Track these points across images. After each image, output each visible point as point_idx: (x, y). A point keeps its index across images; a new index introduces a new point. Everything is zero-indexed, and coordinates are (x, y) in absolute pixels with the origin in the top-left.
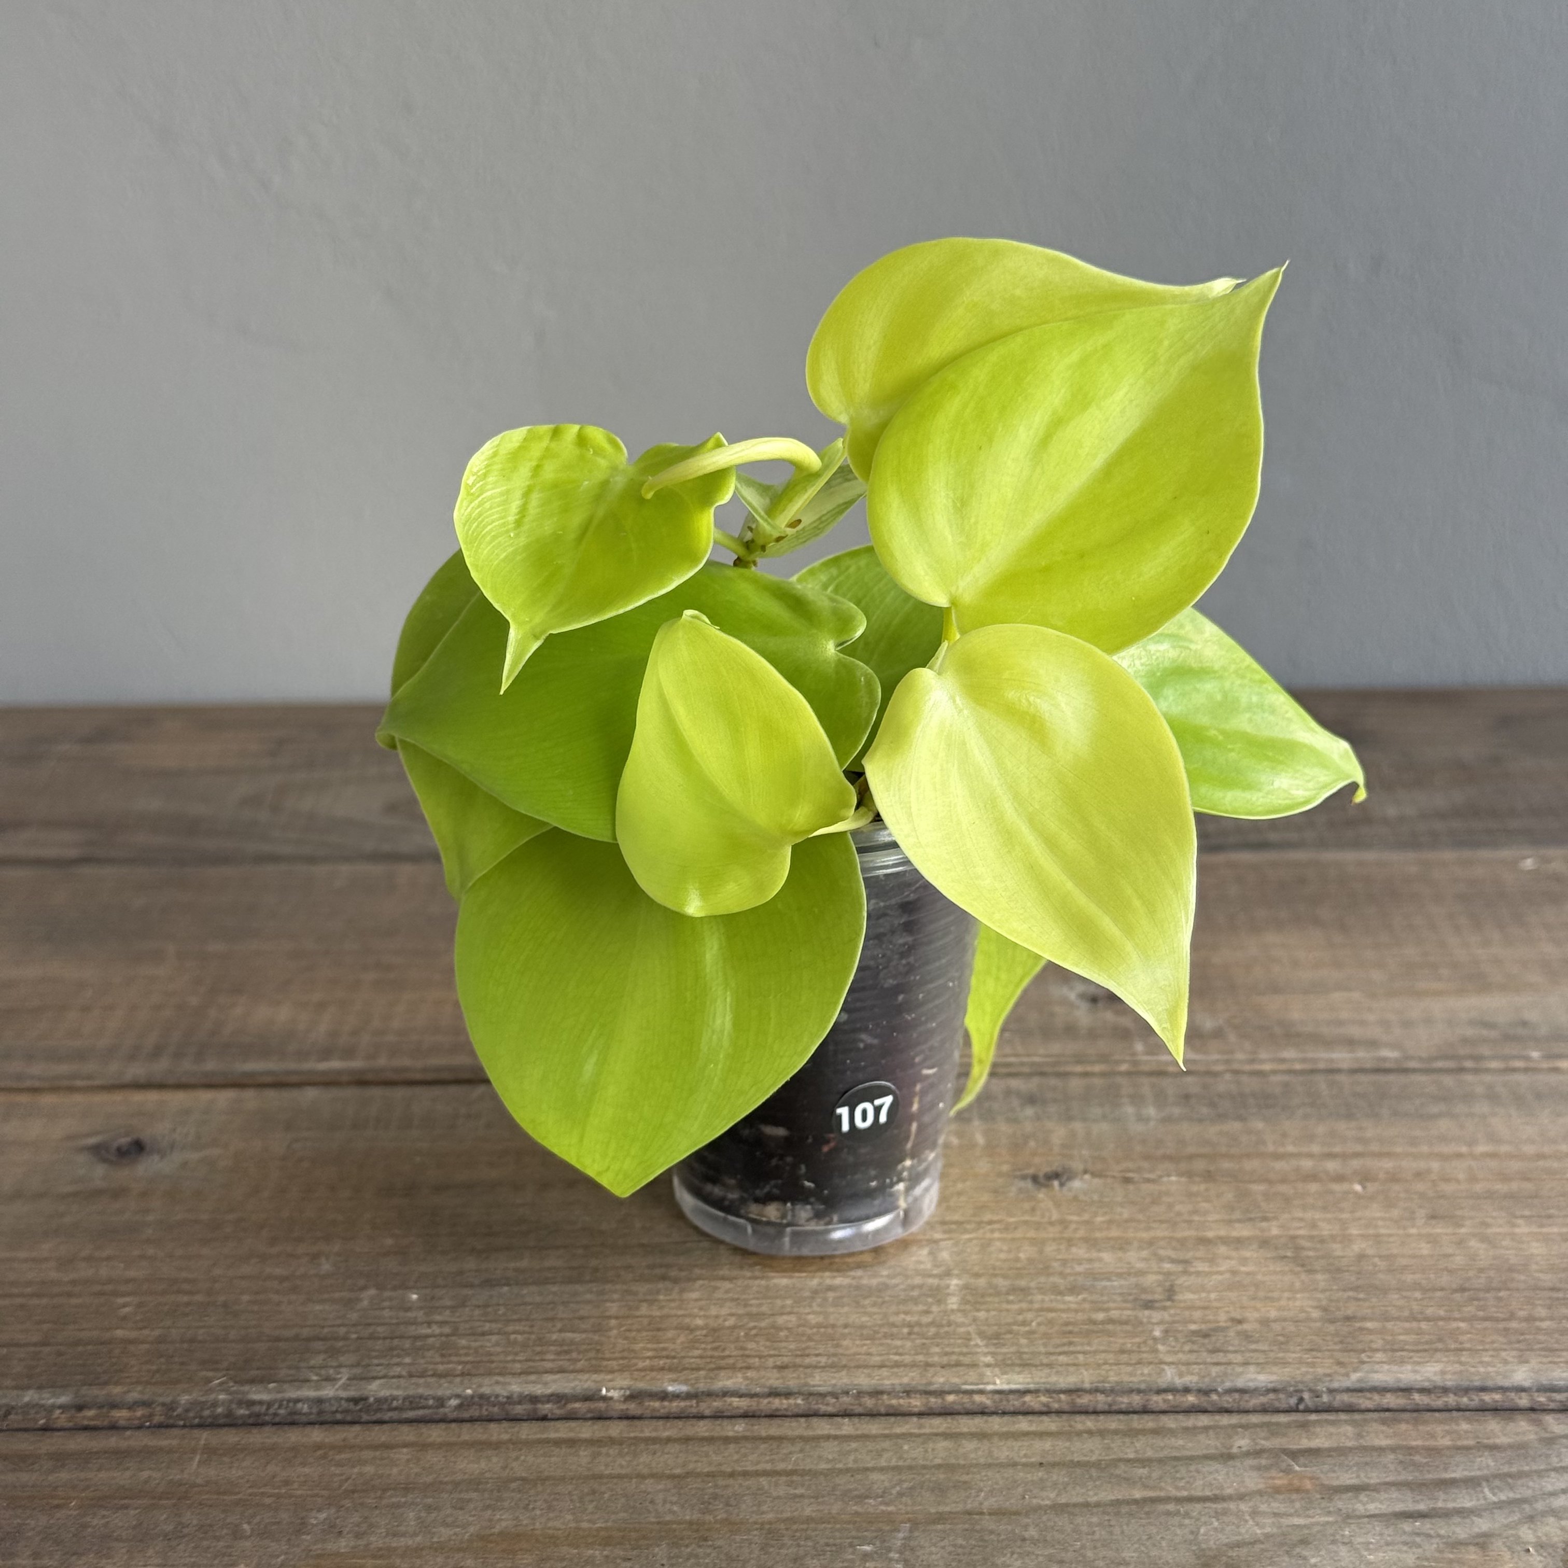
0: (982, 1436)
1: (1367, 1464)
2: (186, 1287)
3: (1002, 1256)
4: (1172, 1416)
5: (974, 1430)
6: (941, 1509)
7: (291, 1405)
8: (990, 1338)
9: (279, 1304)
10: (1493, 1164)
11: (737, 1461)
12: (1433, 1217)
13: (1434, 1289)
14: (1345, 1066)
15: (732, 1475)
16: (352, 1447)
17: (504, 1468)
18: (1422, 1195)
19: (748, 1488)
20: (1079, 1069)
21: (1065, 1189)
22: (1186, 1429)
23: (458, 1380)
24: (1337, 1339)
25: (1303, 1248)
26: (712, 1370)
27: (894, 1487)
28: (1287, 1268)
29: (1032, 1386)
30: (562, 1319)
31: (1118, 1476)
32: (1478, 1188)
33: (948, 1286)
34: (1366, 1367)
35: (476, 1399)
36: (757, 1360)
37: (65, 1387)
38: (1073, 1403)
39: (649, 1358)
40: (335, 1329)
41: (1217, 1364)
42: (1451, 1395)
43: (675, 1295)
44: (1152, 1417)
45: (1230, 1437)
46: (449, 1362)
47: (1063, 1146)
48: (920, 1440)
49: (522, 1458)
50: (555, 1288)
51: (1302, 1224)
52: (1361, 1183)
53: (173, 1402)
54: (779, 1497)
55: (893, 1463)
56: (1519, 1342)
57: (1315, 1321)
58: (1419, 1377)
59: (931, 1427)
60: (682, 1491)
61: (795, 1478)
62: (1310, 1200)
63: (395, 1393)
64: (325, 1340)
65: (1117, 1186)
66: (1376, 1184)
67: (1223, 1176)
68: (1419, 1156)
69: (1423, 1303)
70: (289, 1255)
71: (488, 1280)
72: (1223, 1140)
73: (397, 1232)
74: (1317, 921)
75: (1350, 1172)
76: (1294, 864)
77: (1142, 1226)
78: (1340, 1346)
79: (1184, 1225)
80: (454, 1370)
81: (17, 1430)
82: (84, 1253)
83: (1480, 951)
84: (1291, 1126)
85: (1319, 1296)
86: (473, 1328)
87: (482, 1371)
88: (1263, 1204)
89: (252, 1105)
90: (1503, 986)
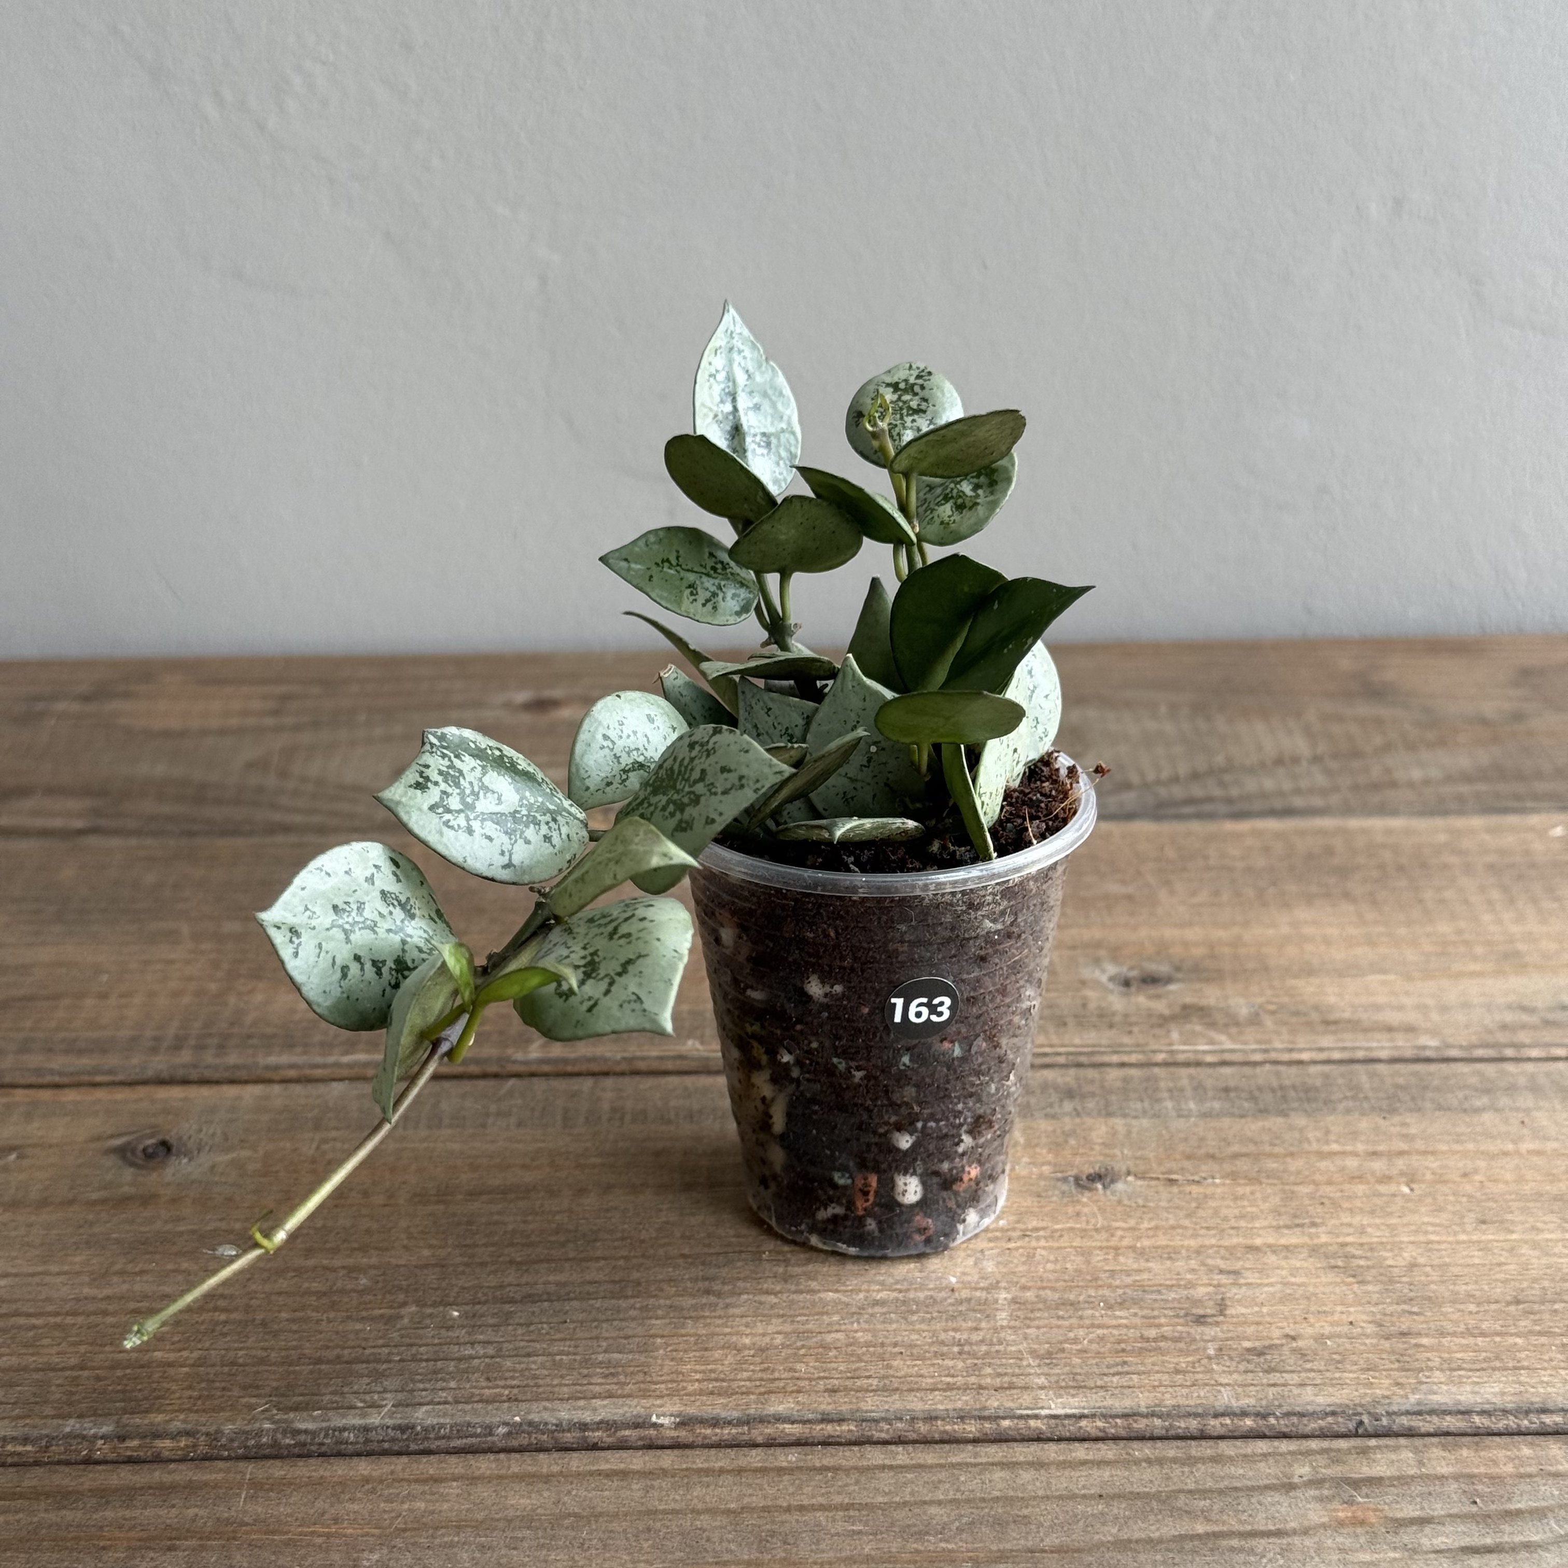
0: (1038, 1465)
1: (1430, 1494)
3: (1050, 1266)
4: (1231, 1443)
5: (1030, 1458)
6: (1001, 1547)
7: (337, 1433)
8: (1041, 1357)
9: (318, 1322)
10: (1539, 1160)
11: (792, 1494)
12: (1484, 1222)
13: (1489, 1302)
14: (1384, 1054)
15: (788, 1509)
16: (400, 1481)
17: (556, 1503)
18: (1470, 1196)
19: (806, 1524)
20: (1115, 1059)
21: (1108, 1192)
22: (1245, 1456)
23: (506, 1405)
24: (1393, 1358)
25: (1354, 1257)
26: (761, 1394)
27: (953, 1522)
28: (1338, 1280)
29: (1086, 1411)
30: (607, 1338)
31: (1180, 1509)
32: (1527, 1188)
33: (996, 1301)
34: (1424, 1387)
35: (525, 1427)
36: (807, 1383)
37: (106, 1415)
38: (1129, 1428)
39: (697, 1380)
40: (375, 1350)
41: (1274, 1385)
42: (1511, 1417)
43: (720, 1312)
44: (1211, 1443)
45: (1290, 1465)
46: (497, 1387)
47: (1103, 1144)
48: (977, 1470)
49: (574, 1493)
50: (598, 1304)
51: (1351, 1230)
52: (1408, 1185)
53: (217, 1432)
54: (838, 1534)
55: (951, 1495)
57: (1370, 1337)
58: (1479, 1401)
59: (987, 1454)
60: (738, 1528)
61: (852, 1513)
62: (1358, 1203)
63: (442, 1420)
64: (368, 1362)
65: (1161, 1189)
66: (1423, 1186)
67: (1268, 1177)
68: (1465, 1154)
69: (1479, 1317)
70: (326, 1268)
71: (530, 1296)
72: (1266, 1138)
73: (434, 1242)
74: (1347, 896)
75: (1395, 1172)
76: (1322, 832)
77: (1190, 1232)
78: (1397, 1365)
79: (1232, 1232)
80: (502, 1395)
81: (59, 1463)
82: (118, 1267)
83: (1515, 929)
84: (1334, 1122)
85: (1374, 1309)
86: (516, 1349)
87: (529, 1396)
88: (1311, 1208)
89: (278, 1102)
90: (1539, 967)
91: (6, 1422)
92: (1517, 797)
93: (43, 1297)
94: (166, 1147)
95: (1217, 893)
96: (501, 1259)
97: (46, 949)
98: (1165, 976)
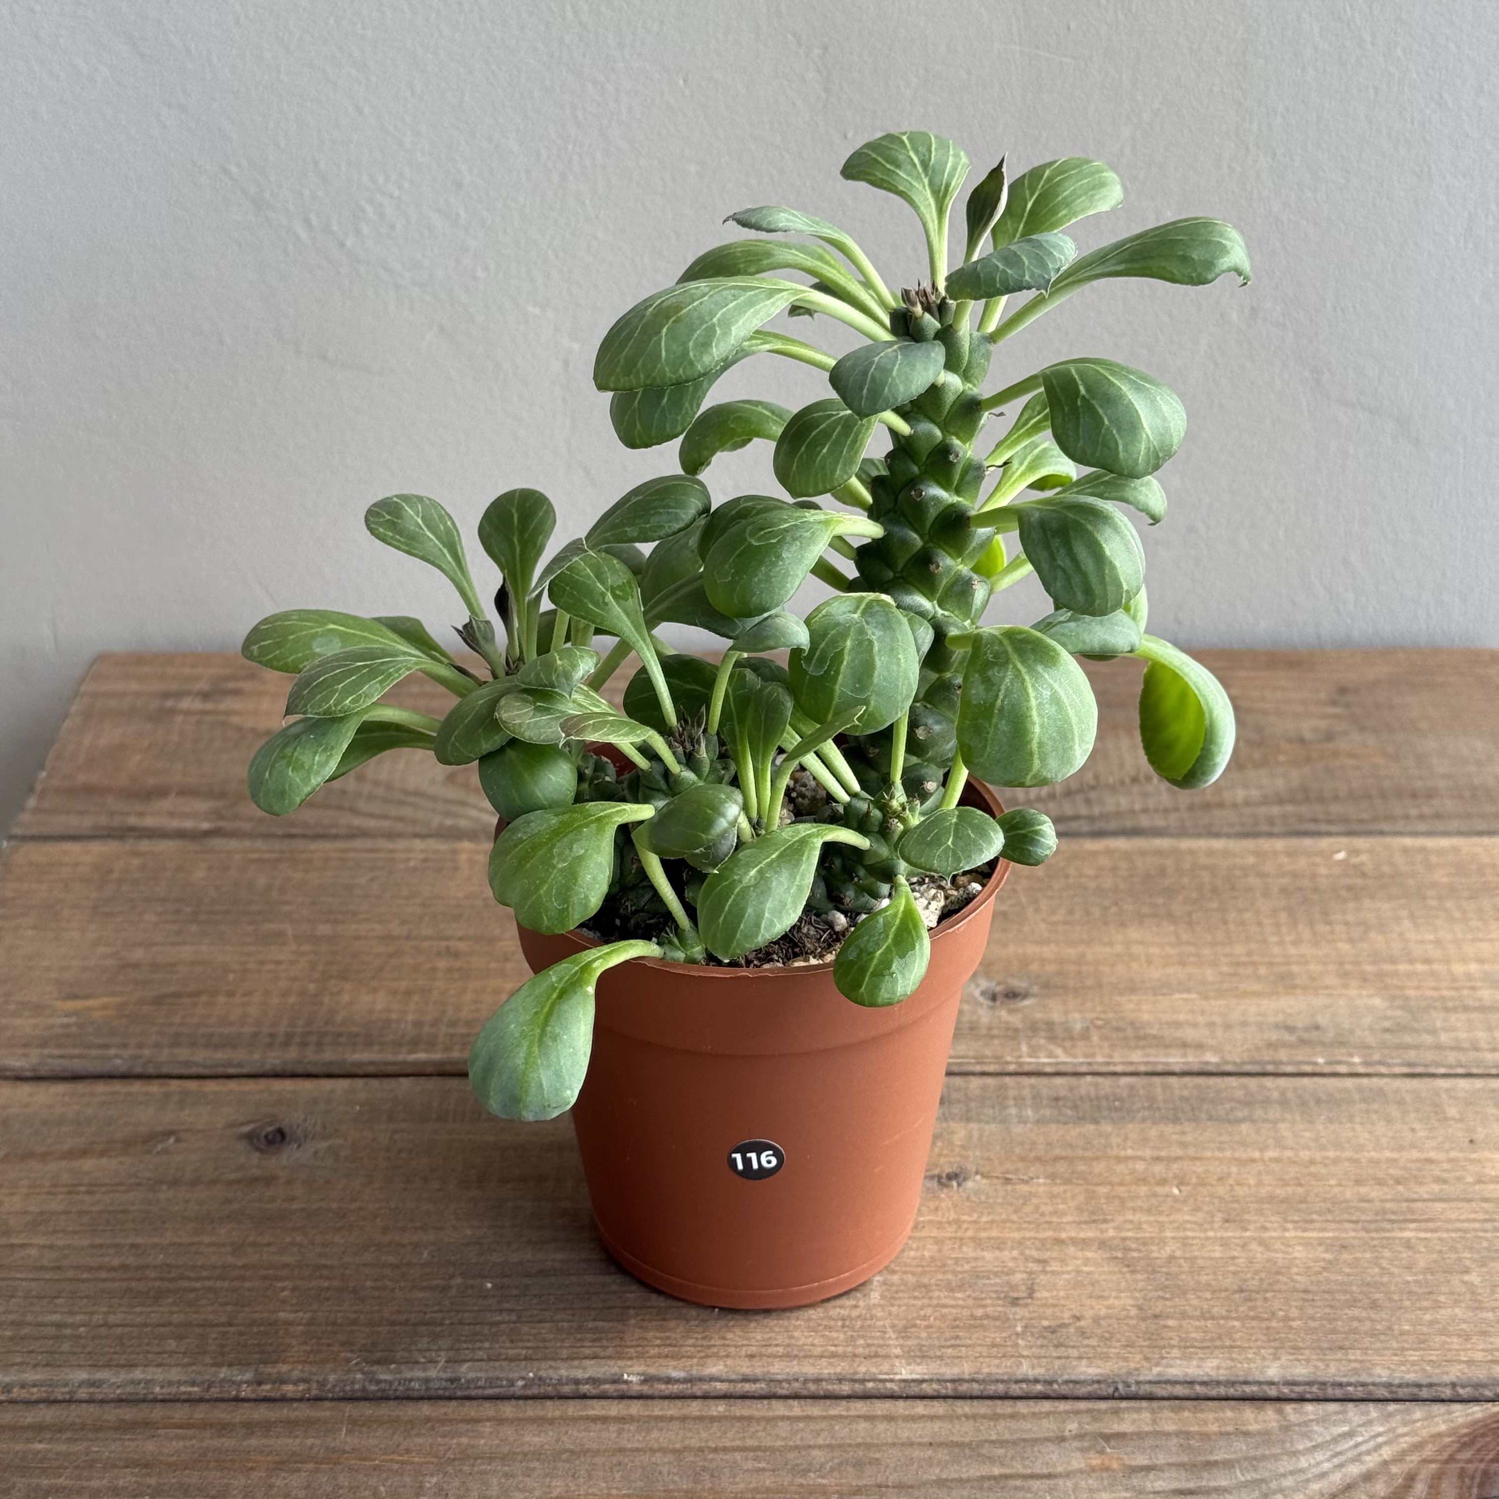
0: (890, 1418)
1: (1157, 1447)
2: (325, 1272)
3: (912, 1254)
4: (1025, 1402)
5: (885, 1412)
6: (859, 1482)
7: (406, 1383)
8: (900, 1331)
9: (393, 1290)
10: (1276, 1167)
11: (720, 1437)
12: (1227, 1221)
13: (1221, 1290)
14: (1177, 1069)
15: (716, 1450)
16: (451, 1421)
17: (557, 1441)
18: (1221, 1198)
19: (727, 1461)
20: (978, 1068)
21: (961, 1190)
22: (1034, 1414)
23: (524, 1363)
24: (1146, 1336)
25: (1130, 1250)
26: (701, 1358)
27: (827, 1463)
28: (1116, 1269)
29: (926, 1377)
30: (595, 1309)
31: (984, 1455)
32: (1264, 1191)
33: (872, 1283)
34: (1164, 1362)
35: (536, 1381)
36: (733, 1349)
37: (249, 1365)
38: (955, 1389)
39: (657, 1345)
40: (433, 1315)
41: (1059, 1358)
42: (1222, 1387)
44: (1011, 1402)
45: (1064, 1422)
46: (517, 1347)
47: (962, 1147)
48: (848, 1421)
49: (570, 1433)
50: (590, 1279)
51: (1130, 1226)
52: (1178, 1187)
53: (324, 1380)
54: (748, 1470)
55: (827, 1442)
56: (1276, 1340)
57: (1132, 1318)
58: (1201, 1372)
59: (855, 1409)
60: (681, 1464)
61: (759, 1454)
62: (1139, 1203)
63: (479, 1375)
64: (427, 1324)
65: (999, 1187)
66: (1189, 1188)
67: (1077, 1179)
68: (1223, 1160)
69: (1211, 1303)
70: (398, 1244)
71: (541, 1271)
72: (1081, 1143)
73: (474, 1223)
74: (1170, 917)
75: (1171, 1175)
76: (1159, 853)
77: (1016, 1226)
78: (1147, 1343)
79: (1046, 1226)
80: (520, 1355)
81: (217, 1400)
82: (251, 1239)
83: (1292, 951)
84: (1132, 1129)
85: (1137, 1295)
86: (531, 1316)
87: (539, 1356)
88: (1105, 1206)
89: (362, 1096)
90: (1305, 989)
91: (179, 1369)
92: (1315, 821)
93: (199, 1263)
94: (281, 1133)
95: (1071, 912)
96: (522, 1239)
97: (188, 948)
98: (1023, 991)
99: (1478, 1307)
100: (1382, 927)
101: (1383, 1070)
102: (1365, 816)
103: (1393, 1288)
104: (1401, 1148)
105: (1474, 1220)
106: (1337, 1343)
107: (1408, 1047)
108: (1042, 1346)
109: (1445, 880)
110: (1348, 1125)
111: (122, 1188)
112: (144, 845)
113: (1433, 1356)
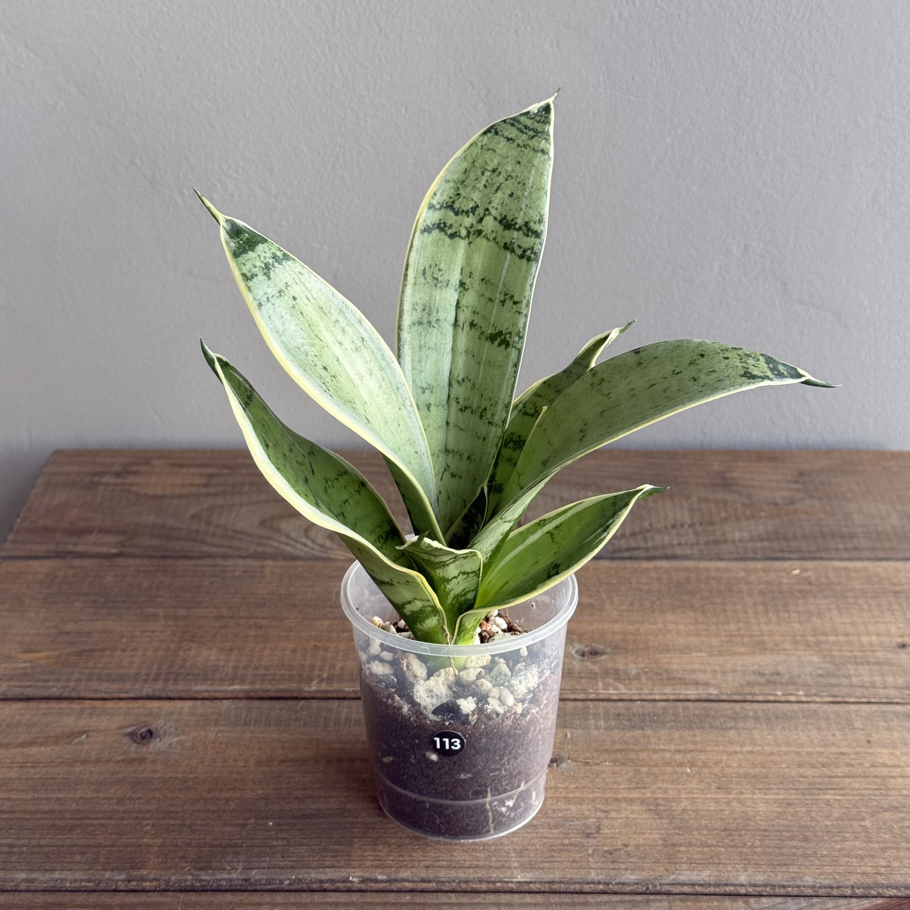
0: (510, 905)
2: (172, 815)
4: (592, 896)
5: (507, 901)
7: (218, 881)
8: (517, 853)
9: (213, 826)
10: (750, 756)
12: (719, 788)
13: (713, 830)
14: (693, 697)
16: (244, 904)
18: (716, 775)
20: (572, 696)
21: (559, 768)
22: (598, 902)
23: (289, 870)
24: (667, 857)
25: (660, 805)
26: (397, 868)
28: (651, 816)
29: (533, 880)
30: (334, 838)
32: (742, 771)
34: (677, 872)
35: (297, 881)
36: (417, 863)
37: (123, 870)
38: (550, 888)
39: (371, 860)
40: (236, 841)
41: (614, 869)
42: (712, 887)
43: (383, 826)
44: (583, 896)
46: (286, 861)
47: (560, 742)
48: (483, 906)
50: (332, 820)
51: (661, 791)
52: (690, 768)
53: (168, 879)
56: (745, 859)
57: (659, 846)
58: (699, 878)
59: (489, 899)
62: (666, 777)
63: (262, 877)
64: (233, 847)
65: (582, 767)
66: (697, 769)
67: (629, 762)
68: (717, 752)
69: (707, 837)
70: (217, 799)
71: (303, 815)
72: (632, 741)
73: (264, 787)
74: (692, 607)
75: (686, 761)
76: (687, 569)
77: (590, 790)
78: (668, 860)
79: (609, 790)
80: (287, 865)
81: (104, 891)
82: (128, 796)
83: (764, 628)
84: (664, 733)
85: (663, 832)
86: (296, 842)
87: (299, 866)
88: (645, 779)
89: (200, 711)
90: (772, 650)
91: (82, 872)
92: (782, 551)
93: (97, 810)
94: (150, 732)
95: (632, 604)
96: (292, 796)
97: (99, 623)
98: (601, 651)
99: (869, 840)
100: (820, 614)
101: (817, 699)
102: (812, 548)
103: (818, 829)
104: (826, 746)
105: (869, 789)
106: (783, 862)
107: (833, 685)
108: (603, 862)
109: (858, 587)
110: (795, 732)
111: (52, 764)
112: (77, 562)
113: (841, 869)
